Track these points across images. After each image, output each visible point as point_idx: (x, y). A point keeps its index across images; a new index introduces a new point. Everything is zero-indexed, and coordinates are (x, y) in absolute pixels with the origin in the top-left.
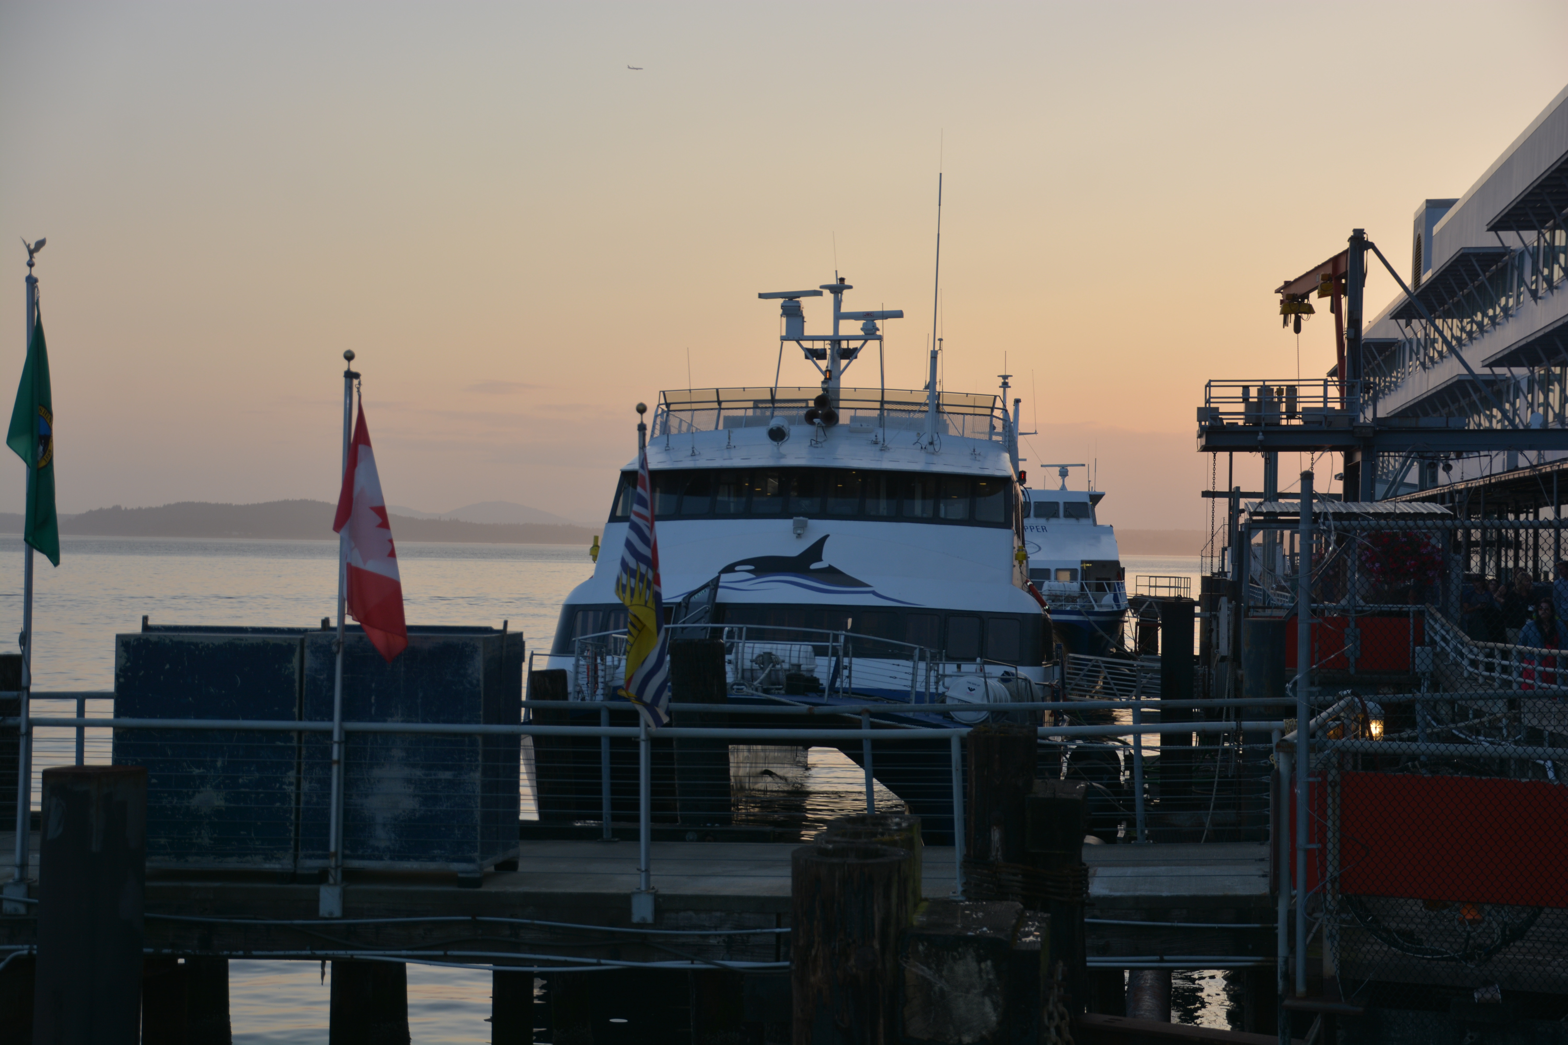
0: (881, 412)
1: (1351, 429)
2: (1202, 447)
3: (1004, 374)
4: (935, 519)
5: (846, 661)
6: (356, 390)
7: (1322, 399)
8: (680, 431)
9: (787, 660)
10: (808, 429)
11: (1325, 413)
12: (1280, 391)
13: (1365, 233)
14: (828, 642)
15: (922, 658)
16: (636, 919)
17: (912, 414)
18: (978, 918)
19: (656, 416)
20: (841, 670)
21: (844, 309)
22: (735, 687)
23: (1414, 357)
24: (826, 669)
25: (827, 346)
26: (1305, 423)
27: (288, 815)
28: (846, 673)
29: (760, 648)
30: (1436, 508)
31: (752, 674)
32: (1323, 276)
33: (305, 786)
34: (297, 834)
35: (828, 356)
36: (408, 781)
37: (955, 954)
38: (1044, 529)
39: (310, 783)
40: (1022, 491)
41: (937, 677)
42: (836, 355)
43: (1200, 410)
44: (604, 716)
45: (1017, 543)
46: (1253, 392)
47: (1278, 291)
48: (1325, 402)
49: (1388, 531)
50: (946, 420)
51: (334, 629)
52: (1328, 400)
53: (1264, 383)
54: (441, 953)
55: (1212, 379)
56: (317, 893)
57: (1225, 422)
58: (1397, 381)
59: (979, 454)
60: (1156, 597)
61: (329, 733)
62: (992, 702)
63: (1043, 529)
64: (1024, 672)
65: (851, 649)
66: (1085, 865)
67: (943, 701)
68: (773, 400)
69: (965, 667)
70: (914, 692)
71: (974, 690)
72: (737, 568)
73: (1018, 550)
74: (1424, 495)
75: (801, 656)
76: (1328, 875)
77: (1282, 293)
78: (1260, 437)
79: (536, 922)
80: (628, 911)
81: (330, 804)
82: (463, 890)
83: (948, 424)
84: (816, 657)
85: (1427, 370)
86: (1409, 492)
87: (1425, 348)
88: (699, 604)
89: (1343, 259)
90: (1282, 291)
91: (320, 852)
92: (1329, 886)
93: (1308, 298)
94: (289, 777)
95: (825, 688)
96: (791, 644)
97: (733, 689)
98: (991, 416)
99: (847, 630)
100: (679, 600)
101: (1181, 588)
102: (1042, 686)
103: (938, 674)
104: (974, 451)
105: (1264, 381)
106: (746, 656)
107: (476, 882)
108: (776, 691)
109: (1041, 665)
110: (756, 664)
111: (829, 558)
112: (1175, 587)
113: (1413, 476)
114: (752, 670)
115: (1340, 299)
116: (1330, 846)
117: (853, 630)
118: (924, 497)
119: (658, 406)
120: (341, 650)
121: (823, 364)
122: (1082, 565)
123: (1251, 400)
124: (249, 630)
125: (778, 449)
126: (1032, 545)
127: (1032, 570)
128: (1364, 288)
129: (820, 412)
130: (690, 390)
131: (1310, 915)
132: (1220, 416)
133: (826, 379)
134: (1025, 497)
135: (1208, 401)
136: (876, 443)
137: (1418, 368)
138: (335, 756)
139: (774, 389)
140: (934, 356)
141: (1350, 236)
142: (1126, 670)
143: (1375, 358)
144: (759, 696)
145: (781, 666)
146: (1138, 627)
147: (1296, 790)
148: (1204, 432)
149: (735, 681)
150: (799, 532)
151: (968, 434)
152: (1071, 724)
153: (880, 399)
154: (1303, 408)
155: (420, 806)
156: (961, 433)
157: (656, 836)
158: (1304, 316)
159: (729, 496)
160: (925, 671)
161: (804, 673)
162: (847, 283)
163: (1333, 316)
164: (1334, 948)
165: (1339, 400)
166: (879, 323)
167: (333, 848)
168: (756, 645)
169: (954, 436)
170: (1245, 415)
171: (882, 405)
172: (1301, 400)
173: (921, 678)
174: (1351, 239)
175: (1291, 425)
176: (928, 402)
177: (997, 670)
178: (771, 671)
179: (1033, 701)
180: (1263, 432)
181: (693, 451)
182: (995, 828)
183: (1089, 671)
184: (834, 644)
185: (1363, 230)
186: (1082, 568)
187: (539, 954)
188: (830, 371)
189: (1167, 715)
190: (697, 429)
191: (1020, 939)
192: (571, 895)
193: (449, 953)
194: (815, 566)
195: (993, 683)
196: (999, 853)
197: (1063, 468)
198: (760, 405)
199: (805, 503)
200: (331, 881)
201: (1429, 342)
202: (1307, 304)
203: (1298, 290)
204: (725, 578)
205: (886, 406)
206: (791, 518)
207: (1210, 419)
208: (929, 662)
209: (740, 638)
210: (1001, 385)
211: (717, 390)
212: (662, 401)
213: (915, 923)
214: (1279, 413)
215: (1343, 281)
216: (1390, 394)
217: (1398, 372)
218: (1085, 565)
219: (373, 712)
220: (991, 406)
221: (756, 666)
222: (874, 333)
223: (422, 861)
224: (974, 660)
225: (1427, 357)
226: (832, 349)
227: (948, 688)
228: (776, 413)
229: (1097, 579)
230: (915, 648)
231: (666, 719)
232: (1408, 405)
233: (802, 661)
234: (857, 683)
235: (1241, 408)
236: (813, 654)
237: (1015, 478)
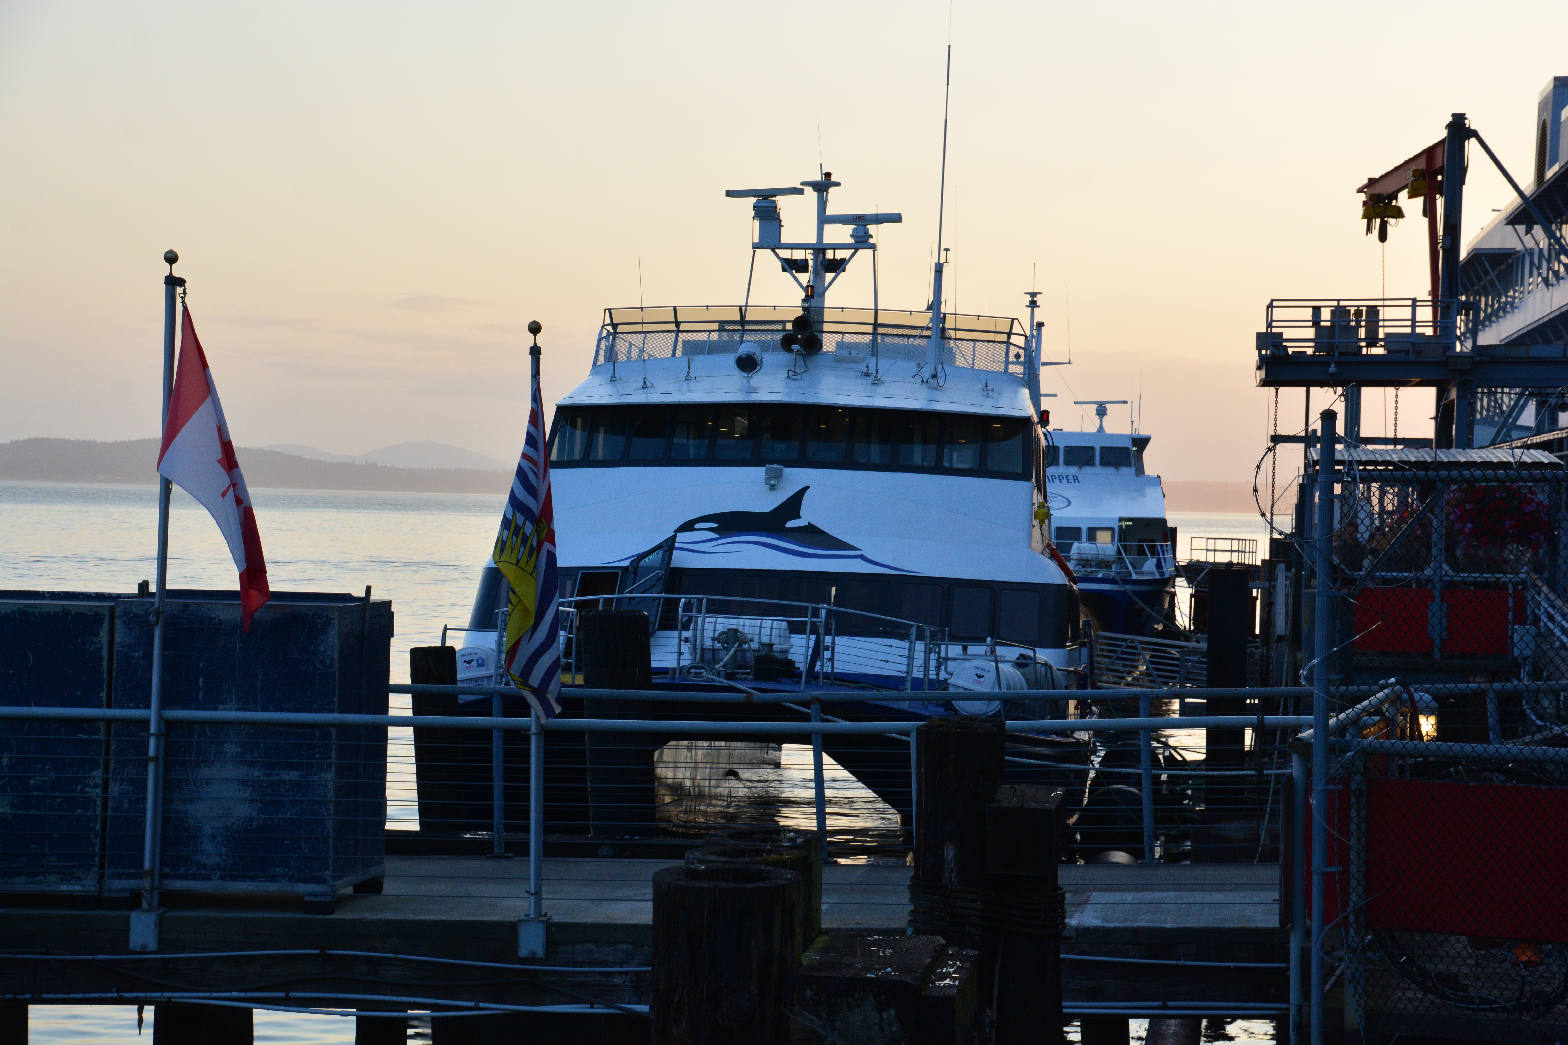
0: (873, 337)
1: (1444, 359)
2: (1261, 380)
3: (1032, 291)
4: (938, 468)
5: (828, 640)
6: (181, 300)
7: (1409, 323)
8: (629, 358)
9: (756, 638)
10: (784, 357)
11: (1413, 340)
12: (1358, 313)
13: (1466, 119)
14: (807, 617)
15: (920, 637)
16: (523, 952)
17: (911, 340)
18: (885, 956)
19: (600, 339)
20: (821, 651)
21: (830, 211)
22: (692, 670)
23: (1535, 272)
24: (803, 651)
25: (809, 255)
26: (1389, 352)
27: (92, 825)
28: (827, 654)
29: (722, 623)
30: (1544, 457)
31: (713, 655)
32: (1414, 171)
33: (115, 789)
34: (103, 848)
35: (810, 268)
36: (244, 782)
37: (851, 1000)
38: (1076, 479)
39: (121, 784)
40: (1045, 435)
41: (938, 660)
42: (819, 267)
43: (1259, 335)
44: (496, 704)
45: (1037, 498)
46: (1326, 314)
47: (1360, 190)
48: (1413, 326)
49: (1484, 484)
50: (952, 348)
51: (153, 594)
52: (1417, 324)
53: (1338, 303)
54: (282, 995)
55: (1274, 298)
56: (128, 919)
57: (1290, 351)
58: (1513, 302)
59: (993, 390)
60: (1215, 564)
61: (146, 723)
62: (1004, 690)
63: (1074, 480)
64: (1043, 655)
65: (833, 626)
66: (1061, 889)
67: (946, 689)
68: (743, 321)
69: (973, 649)
70: (909, 679)
71: (983, 676)
72: (697, 526)
73: (1039, 507)
74: (1538, 441)
75: (773, 634)
76: (1351, 904)
77: (1365, 192)
78: (1333, 369)
79: (400, 956)
80: (514, 943)
81: (145, 811)
82: (310, 916)
83: (955, 353)
84: (792, 636)
85: (1550, 287)
86: (1521, 436)
87: (1549, 261)
88: (650, 569)
89: (1439, 152)
90: (1365, 190)
91: (132, 871)
92: (1352, 918)
93: (1396, 198)
94: (94, 777)
95: (801, 672)
96: (762, 620)
97: (691, 673)
98: (1008, 343)
99: (829, 603)
100: (626, 563)
101: (1245, 552)
102: (1066, 673)
103: (939, 657)
104: (986, 386)
105: (1338, 301)
106: (706, 633)
107: (328, 907)
108: (743, 676)
109: (1065, 647)
110: (719, 642)
111: (809, 515)
112: (1238, 551)
113: (1528, 417)
114: (714, 650)
115: (1435, 200)
116: (1353, 869)
117: (839, 601)
118: (925, 442)
119: (603, 327)
120: (160, 621)
121: (805, 278)
122: (1121, 524)
123: (1322, 324)
124: (47, 595)
125: (748, 381)
126: (1060, 498)
127: (1059, 530)
128: (1464, 187)
129: (799, 336)
130: (642, 308)
131: (1326, 953)
132: (1284, 344)
133: (807, 296)
134: (1048, 441)
135: (1269, 325)
136: (867, 375)
137: (1540, 285)
138: (152, 752)
139: (743, 308)
140: (939, 270)
141: (1448, 122)
142: (1174, 652)
143: (1487, 273)
144: (720, 682)
145: (749, 645)
146: (1193, 599)
147: (1311, 801)
148: (1263, 363)
149: (692, 663)
150: (772, 482)
151: (979, 365)
152: (1100, 716)
153: (873, 322)
154: (1387, 334)
155: (258, 814)
156: (971, 363)
157: (550, 851)
158: (1392, 221)
159: (688, 438)
160: (923, 654)
161: (777, 655)
162: (834, 179)
163: (1426, 220)
164: (1357, 995)
165: (1431, 324)
166: (872, 228)
167: (147, 865)
168: (719, 620)
169: (962, 368)
170: (1315, 343)
171: (875, 329)
172: (1387, 323)
173: (919, 661)
174: (1450, 126)
175: (1371, 355)
176: (930, 325)
177: (1011, 653)
178: (735, 652)
179: (1054, 689)
180: (1336, 363)
181: (645, 382)
182: (949, 844)
183: (1123, 653)
184: (813, 620)
185: (1464, 114)
186: (1120, 527)
187: (403, 996)
188: (812, 287)
189: (1213, 707)
190: (650, 355)
191: (933, 983)
192: (443, 922)
193: (291, 994)
194: (790, 524)
195: (1006, 669)
196: (953, 875)
197: (1101, 405)
198: (728, 328)
199: (781, 447)
200: (145, 905)
201: (1553, 253)
202: (1395, 206)
203: (1383, 189)
204: (681, 537)
205: (880, 330)
206: (764, 466)
207: (1271, 347)
208: (928, 642)
209: (699, 611)
210: (1028, 304)
211: (675, 308)
212: (608, 321)
213: (804, 962)
214: (1357, 340)
215: (1440, 178)
216: (1505, 316)
217: (1515, 291)
218: (1124, 524)
219: (201, 698)
220: (1008, 331)
221: (718, 645)
222: (866, 241)
223: (260, 881)
224: (984, 640)
225: (1551, 272)
226: (815, 260)
227: (951, 674)
228: (747, 337)
229: (1140, 541)
230: (912, 626)
231: (558, 710)
232: (1525, 330)
233: (775, 640)
234: (842, 666)
235: (1310, 333)
236: (788, 631)
237: (1036, 419)
